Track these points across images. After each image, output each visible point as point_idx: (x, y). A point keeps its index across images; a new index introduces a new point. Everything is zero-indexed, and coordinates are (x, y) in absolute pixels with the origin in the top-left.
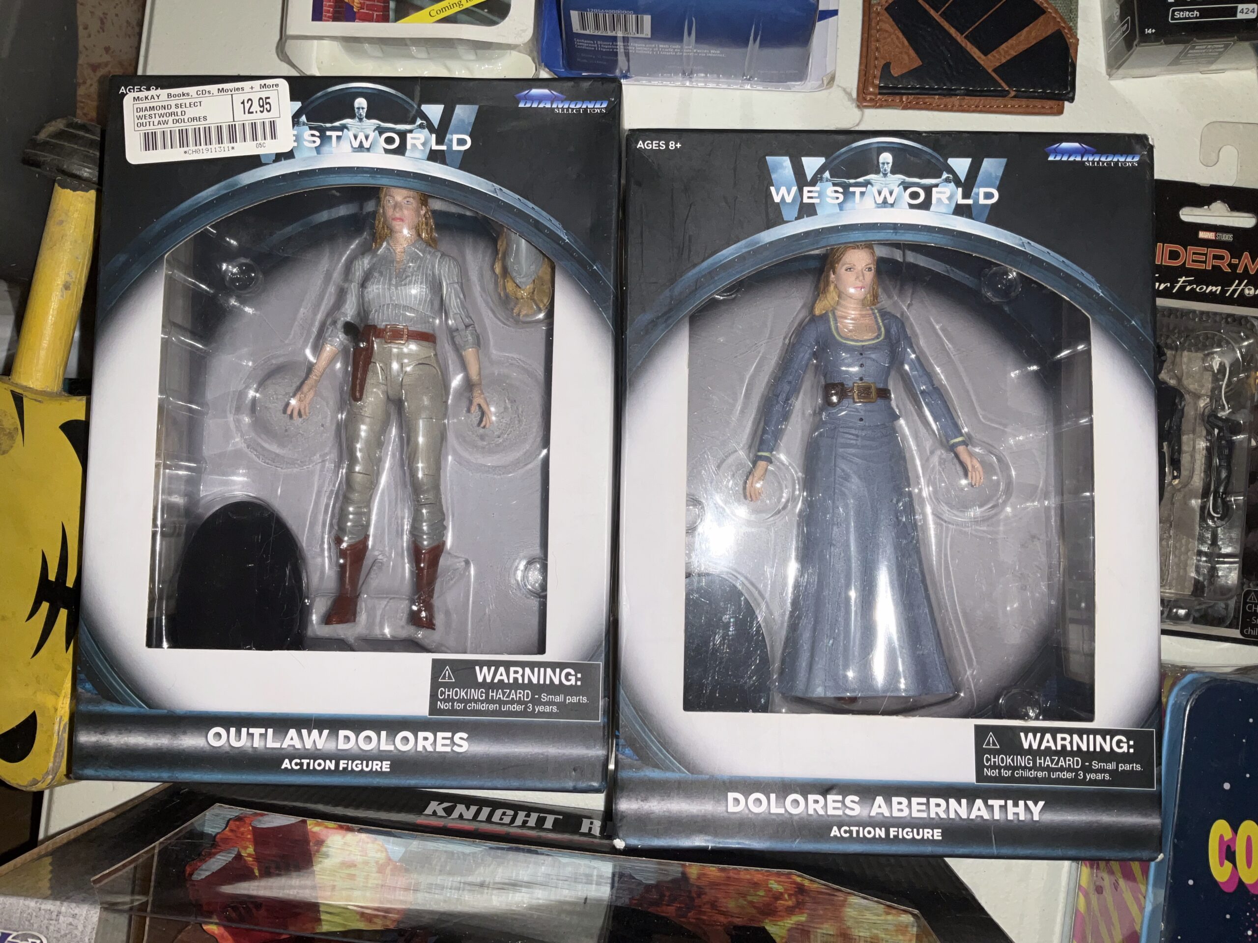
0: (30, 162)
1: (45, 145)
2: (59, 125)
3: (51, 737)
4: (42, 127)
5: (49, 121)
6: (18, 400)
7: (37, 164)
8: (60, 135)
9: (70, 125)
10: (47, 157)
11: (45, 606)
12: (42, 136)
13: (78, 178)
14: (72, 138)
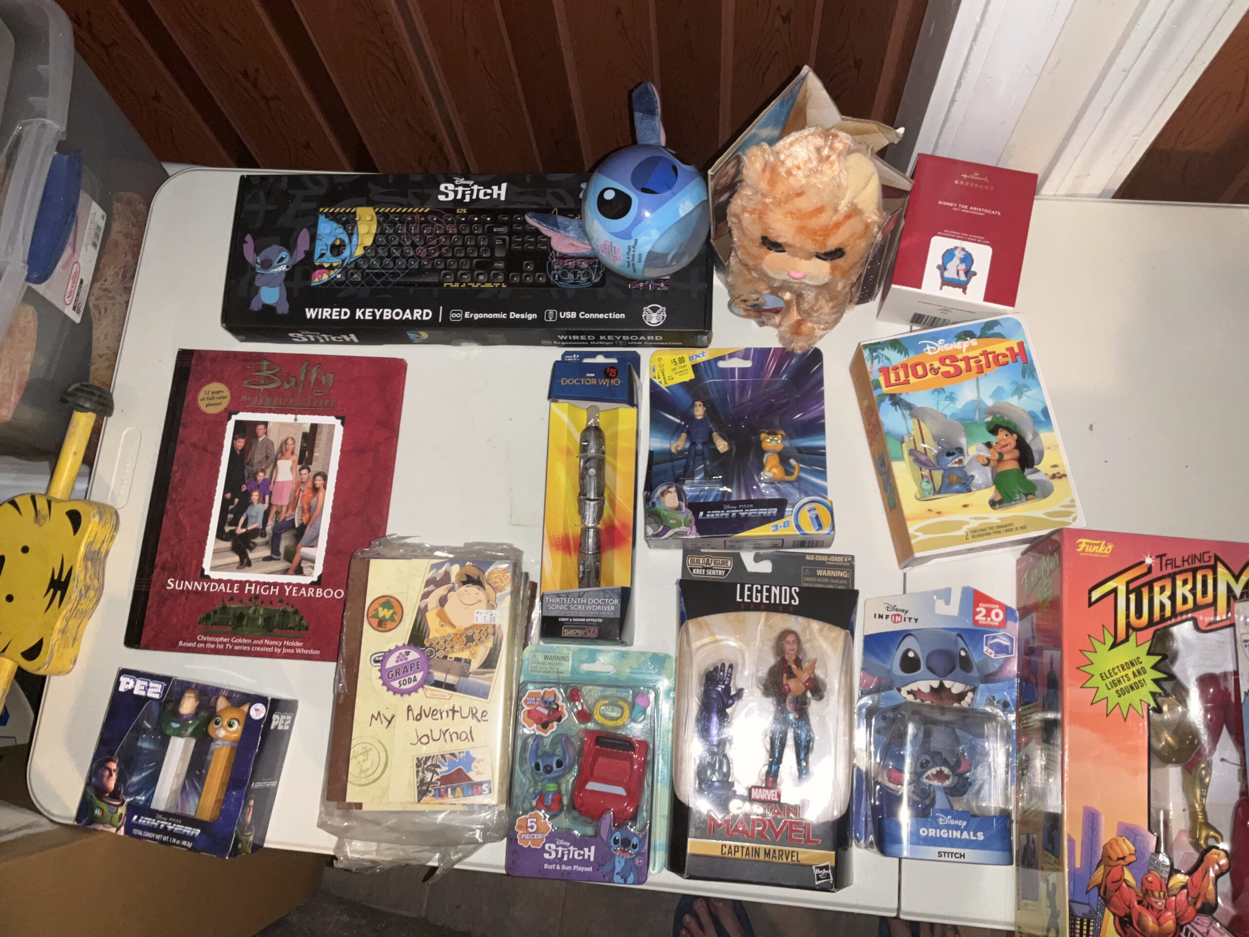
0: (64, 401)
1: (71, 394)
2: (77, 385)
3: (48, 647)
4: (70, 386)
5: (75, 382)
6: (49, 503)
7: (67, 402)
8: (77, 389)
9: (82, 385)
10: (69, 399)
11: (52, 591)
12: (70, 389)
13: (82, 407)
14: (82, 391)
